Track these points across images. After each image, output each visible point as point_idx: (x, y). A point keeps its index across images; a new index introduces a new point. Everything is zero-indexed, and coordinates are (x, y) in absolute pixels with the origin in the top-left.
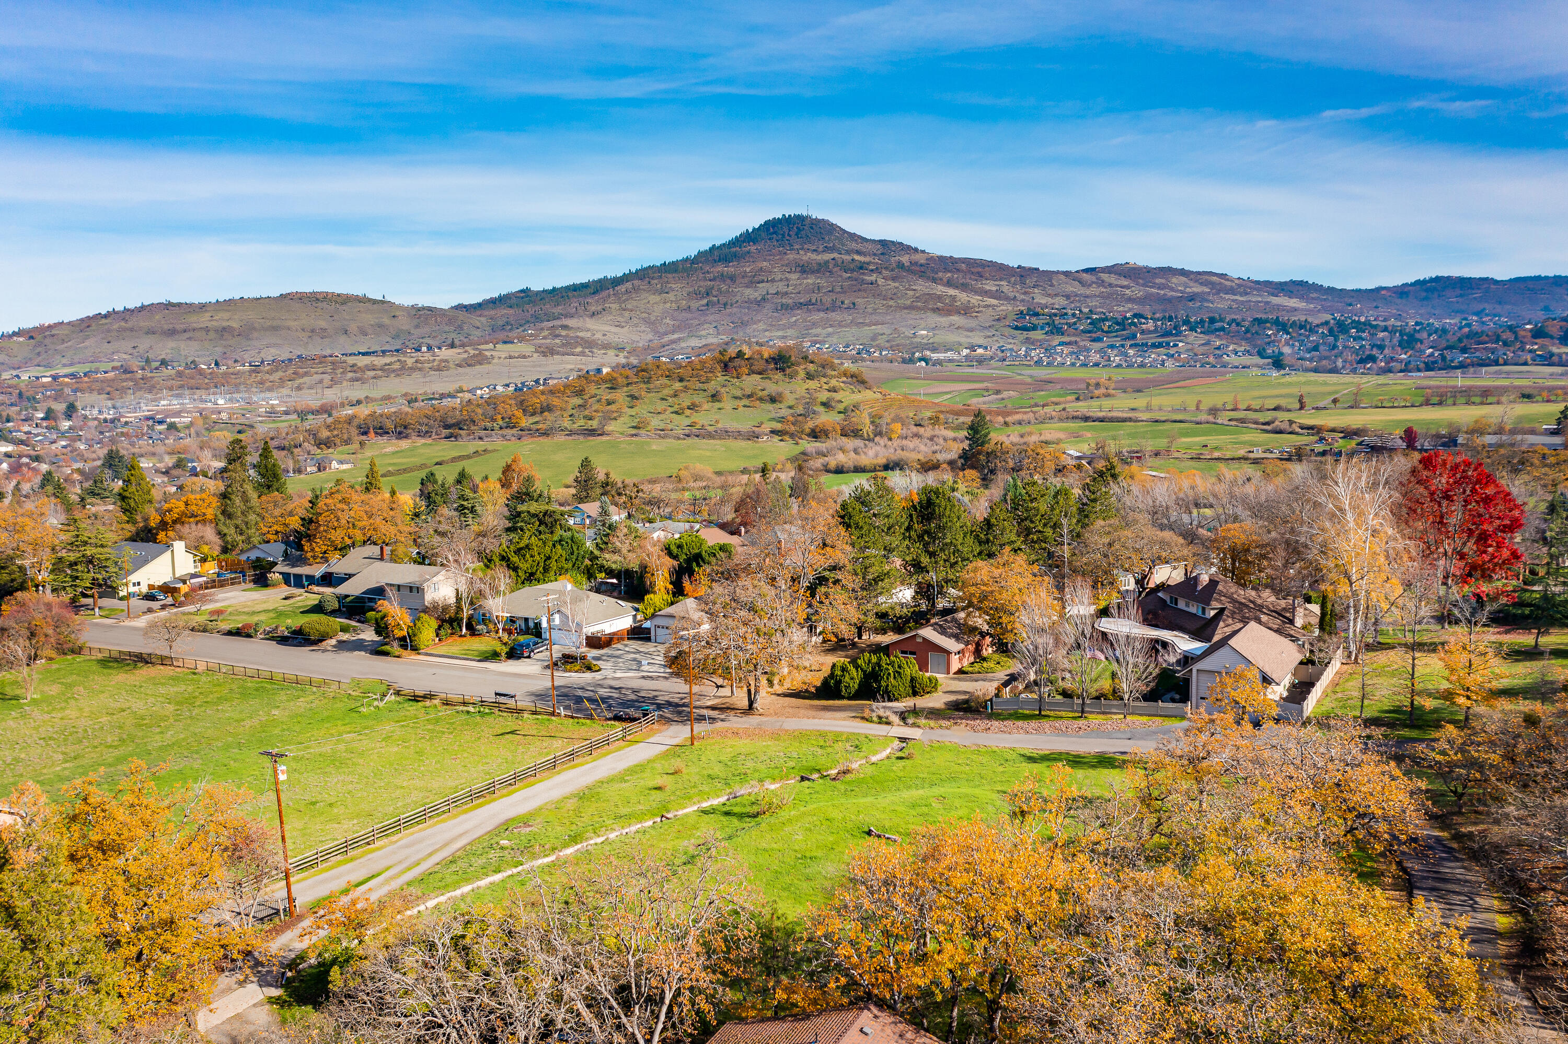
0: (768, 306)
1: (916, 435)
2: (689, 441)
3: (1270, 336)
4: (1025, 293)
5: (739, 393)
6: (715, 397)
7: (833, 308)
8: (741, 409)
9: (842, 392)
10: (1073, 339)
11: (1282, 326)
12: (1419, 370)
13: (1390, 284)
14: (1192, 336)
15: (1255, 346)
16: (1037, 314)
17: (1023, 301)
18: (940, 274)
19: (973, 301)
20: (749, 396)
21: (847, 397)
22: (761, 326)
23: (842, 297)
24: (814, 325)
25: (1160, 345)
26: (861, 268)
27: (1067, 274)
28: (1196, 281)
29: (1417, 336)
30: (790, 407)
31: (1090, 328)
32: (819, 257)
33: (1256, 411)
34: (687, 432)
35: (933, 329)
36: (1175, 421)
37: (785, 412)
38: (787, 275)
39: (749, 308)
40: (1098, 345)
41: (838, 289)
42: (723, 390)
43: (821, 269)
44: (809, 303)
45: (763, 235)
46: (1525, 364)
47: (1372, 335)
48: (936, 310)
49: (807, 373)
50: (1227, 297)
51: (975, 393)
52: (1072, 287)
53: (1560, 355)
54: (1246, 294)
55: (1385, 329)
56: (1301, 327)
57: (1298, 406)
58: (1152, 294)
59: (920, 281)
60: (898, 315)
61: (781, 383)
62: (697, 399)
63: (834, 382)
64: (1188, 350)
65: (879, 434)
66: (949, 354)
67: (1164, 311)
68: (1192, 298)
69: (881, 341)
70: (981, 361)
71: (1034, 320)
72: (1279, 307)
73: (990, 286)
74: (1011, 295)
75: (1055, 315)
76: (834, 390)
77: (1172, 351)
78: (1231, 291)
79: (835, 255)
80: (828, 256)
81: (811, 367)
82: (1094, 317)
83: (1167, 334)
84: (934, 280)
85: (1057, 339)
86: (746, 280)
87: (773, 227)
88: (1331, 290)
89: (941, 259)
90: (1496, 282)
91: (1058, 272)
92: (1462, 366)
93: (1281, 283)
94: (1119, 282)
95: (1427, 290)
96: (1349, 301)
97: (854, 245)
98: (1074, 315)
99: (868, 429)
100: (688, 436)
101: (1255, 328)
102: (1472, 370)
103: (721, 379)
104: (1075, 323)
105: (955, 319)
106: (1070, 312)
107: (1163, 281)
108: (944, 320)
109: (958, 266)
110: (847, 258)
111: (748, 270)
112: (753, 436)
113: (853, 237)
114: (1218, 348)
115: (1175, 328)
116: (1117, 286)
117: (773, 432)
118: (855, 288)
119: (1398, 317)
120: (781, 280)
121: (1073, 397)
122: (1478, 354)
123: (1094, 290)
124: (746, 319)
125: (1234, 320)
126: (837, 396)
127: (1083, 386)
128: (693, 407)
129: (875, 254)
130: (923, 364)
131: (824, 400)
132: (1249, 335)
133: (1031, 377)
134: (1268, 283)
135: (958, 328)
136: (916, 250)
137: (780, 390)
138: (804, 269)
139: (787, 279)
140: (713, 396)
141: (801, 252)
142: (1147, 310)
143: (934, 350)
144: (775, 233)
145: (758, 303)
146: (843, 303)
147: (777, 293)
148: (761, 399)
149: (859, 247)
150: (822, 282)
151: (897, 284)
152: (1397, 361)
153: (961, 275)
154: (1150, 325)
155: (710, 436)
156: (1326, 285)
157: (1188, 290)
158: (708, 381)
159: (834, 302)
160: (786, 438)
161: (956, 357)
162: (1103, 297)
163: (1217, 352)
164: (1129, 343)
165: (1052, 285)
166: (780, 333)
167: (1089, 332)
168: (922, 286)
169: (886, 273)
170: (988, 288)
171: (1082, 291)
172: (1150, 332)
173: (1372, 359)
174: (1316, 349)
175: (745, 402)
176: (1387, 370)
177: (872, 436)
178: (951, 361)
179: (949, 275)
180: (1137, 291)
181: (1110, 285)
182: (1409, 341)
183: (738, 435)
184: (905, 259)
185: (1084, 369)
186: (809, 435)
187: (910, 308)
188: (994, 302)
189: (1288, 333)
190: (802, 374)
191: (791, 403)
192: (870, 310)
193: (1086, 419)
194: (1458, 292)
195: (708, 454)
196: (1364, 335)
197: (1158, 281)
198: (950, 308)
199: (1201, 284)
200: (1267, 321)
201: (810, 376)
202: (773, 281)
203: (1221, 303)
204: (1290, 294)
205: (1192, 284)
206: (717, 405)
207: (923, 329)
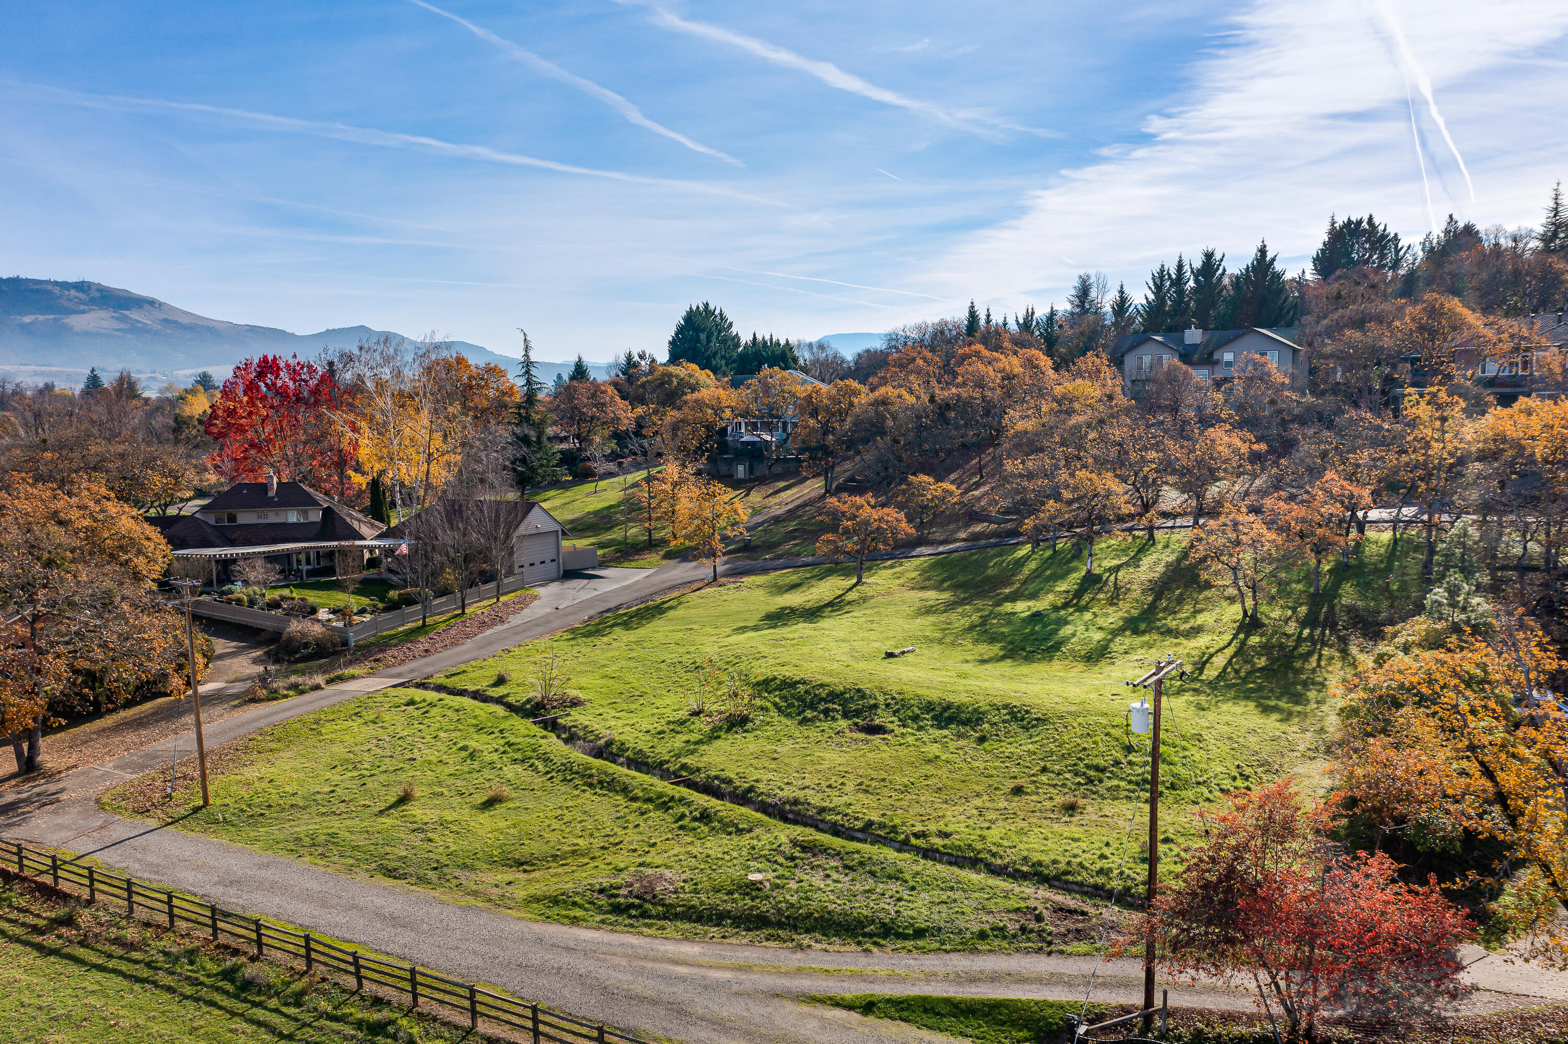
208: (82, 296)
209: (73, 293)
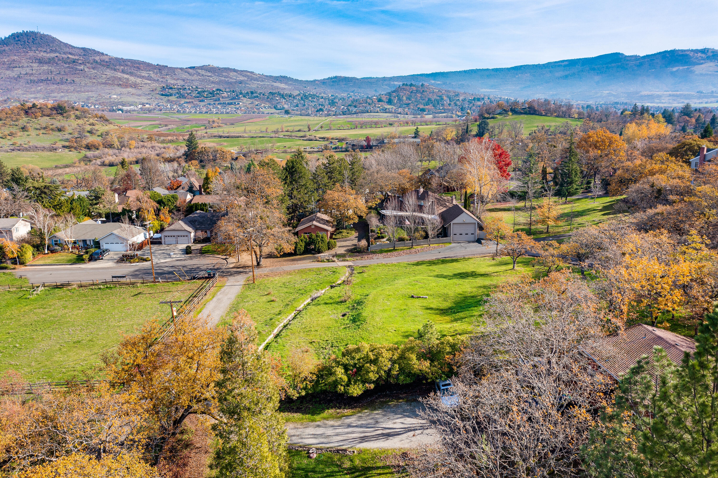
0: (22, 81)
1: (143, 146)
2: (15, 153)
3: (277, 100)
4: (163, 78)
5: (38, 127)
6: (24, 129)
7: (61, 82)
8: (41, 135)
9: (97, 126)
10: (191, 100)
11: (282, 96)
12: (341, 115)
13: (319, 79)
14: (245, 100)
15: (272, 104)
16: (171, 88)
17: (162, 81)
18: (118, 67)
19: (138, 81)
20: (44, 128)
21: (101, 128)
22: (20, 92)
23: (66, 77)
24: (52, 91)
25: (231, 104)
26: (74, 62)
27: (181, 69)
28: (241, 75)
29: (335, 101)
30: (70, 134)
31: (198, 95)
32: (48, 55)
33: (291, 132)
34: (12, 148)
35: (119, 95)
36: (261, 137)
37: (68, 136)
38: (31, 64)
39: (10, 82)
40: (202, 104)
41: (63, 73)
42: (28, 125)
43: (50, 61)
44: (47, 80)
45: (12, 41)
46: (378, 112)
47: (318, 100)
48: (119, 85)
49: (76, 116)
50: (255, 82)
51: (155, 126)
52: (185, 76)
53: (389, 109)
54: (263, 81)
55: (322, 98)
56: (290, 96)
57: (307, 129)
58: (222, 80)
59: (108, 70)
60: (99, 87)
61: (62, 121)
62: (14, 130)
63: (91, 121)
64: (244, 106)
65: (123, 146)
66: (132, 107)
67: (229, 88)
68: (241, 82)
69: (92, 100)
70: (150, 111)
71: (170, 91)
72: (278, 88)
73: (144, 74)
74: (156, 79)
75: (181, 89)
76: (93, 124)
77: (237, 106)
78: (256, 80)
79: (57, 54)
80: (53, 55)
81: (78, 113)
82: (199, 90)
83: (233, 99)
84: (115, 70)
85: (183, 101)
86: (6, 66)
87: (18, 37)
88: (297, 80)
89: (117, 59)
90: (358, 79)
91: (177, 68)
92: (356, 113)
93: (276, 77)
94: (207, 74)
95: (333, 82)
96: (304, 85)
97: (67, 50)
98: (189, 89)
99: (117, 143)
100: (13, 150)
101: (271, 97)
102: (360, 114)
103: (25, 119)
104: (190, 93)
105: (130, 89)
106: (187, 88)
107: (226, 74)
108: (125, 90)
109: (126, 63)
110: (65, 56)
111: (6, 60)
112: (53, 149)
113: (66, 45)
114: (257, 105)
115: (237, 96)
116: (206, 76)
117: (64, 147)
118: (72, 72)
119: (324, 93)
120: (28, 67)
121: (203, 128)
122: (361, 108)
123: (195, 77)
124: (10, 87)
125: (261, 93)
126: (96, 127)
127: (207, 122)
128: (11, 134)
129: (80, 55)
130: (121, 112)
131: (89, 130)
132: (269, 99)
133: (178, 118)
134: (271, 77)
135: (133, 94)
136: (103, 54)
137: (63, 125)
138: (41, 61)
139: (31, 67)
140: (23, 128)
141: (37, 52)
142: (221, 87)
143: (123, 105)
144: (19, 40)
145: (16, 79)
146: (67, 80)
147: (26, 74)
148: (52, 130)
149: (70, 51)
150: (53, 69)
151: (96, 71)
152: (331, 111)
153: (129, 68)
154: (225, 94)
155: (26, 150)
156: (294, 78)
157: (238, 79)
158: (17, 120)
159: (62, 79)
160: (72, 149)
161: (136, 109)
162: (200, 81)
163: (257, 107)
164: (217, 103)
165: (175, 74)
166: (33, 96)
167: (198, 97)
168: (109, 73)
169: (88, 65)
170: (143, 75)
171: (190, 77)
172: (226, 98)
173: (321, 110)
174: (297, 106)
175: (42, 131)
176: (329, 115)
177: (120, 147)
178: (134, 110)
179: (122, 67)
180: (215, 79)
181: (203, 75)
182: (332, 103)
183: (44, 149)
184: (97, 58)
185: (201, 115)
186: (85, 148)
187: (105, 83)
188: (149, 82)
189: (285, 99)
190: (73, 117)
191: (70, 132)
192: (83, 84)
193: (220, 137)
194: (344, 83)
195: (29, 159)
196: (315, 100)
197: (224, 74)
198: (126, 85)
199: (243, 76)
200: (275, 93)
201: (77, 117)
202: (22, 67)
203: (253, 85)
204: (281, 82)
205: (239, 76)
206: (26, 133)
207: (114, 95)
208: (703, 55)
209: (699, 54)
